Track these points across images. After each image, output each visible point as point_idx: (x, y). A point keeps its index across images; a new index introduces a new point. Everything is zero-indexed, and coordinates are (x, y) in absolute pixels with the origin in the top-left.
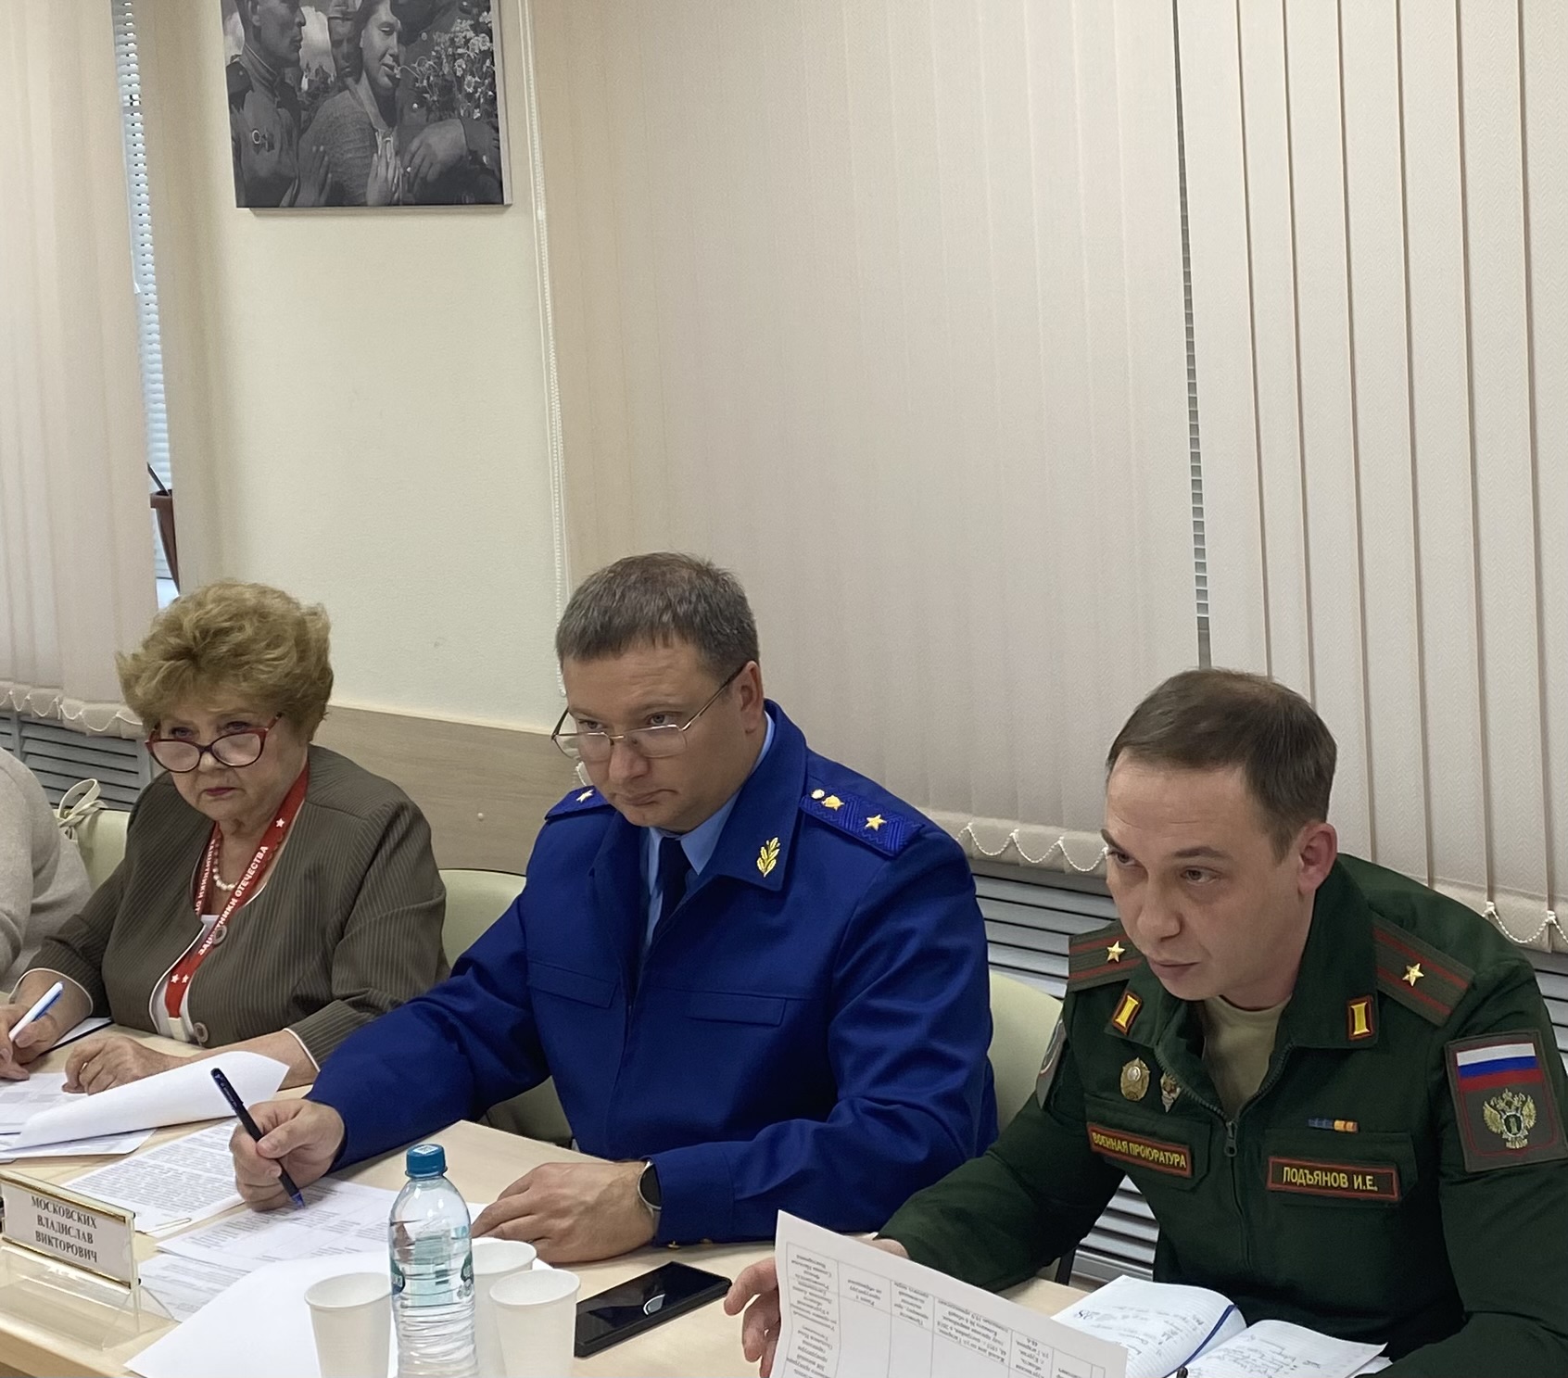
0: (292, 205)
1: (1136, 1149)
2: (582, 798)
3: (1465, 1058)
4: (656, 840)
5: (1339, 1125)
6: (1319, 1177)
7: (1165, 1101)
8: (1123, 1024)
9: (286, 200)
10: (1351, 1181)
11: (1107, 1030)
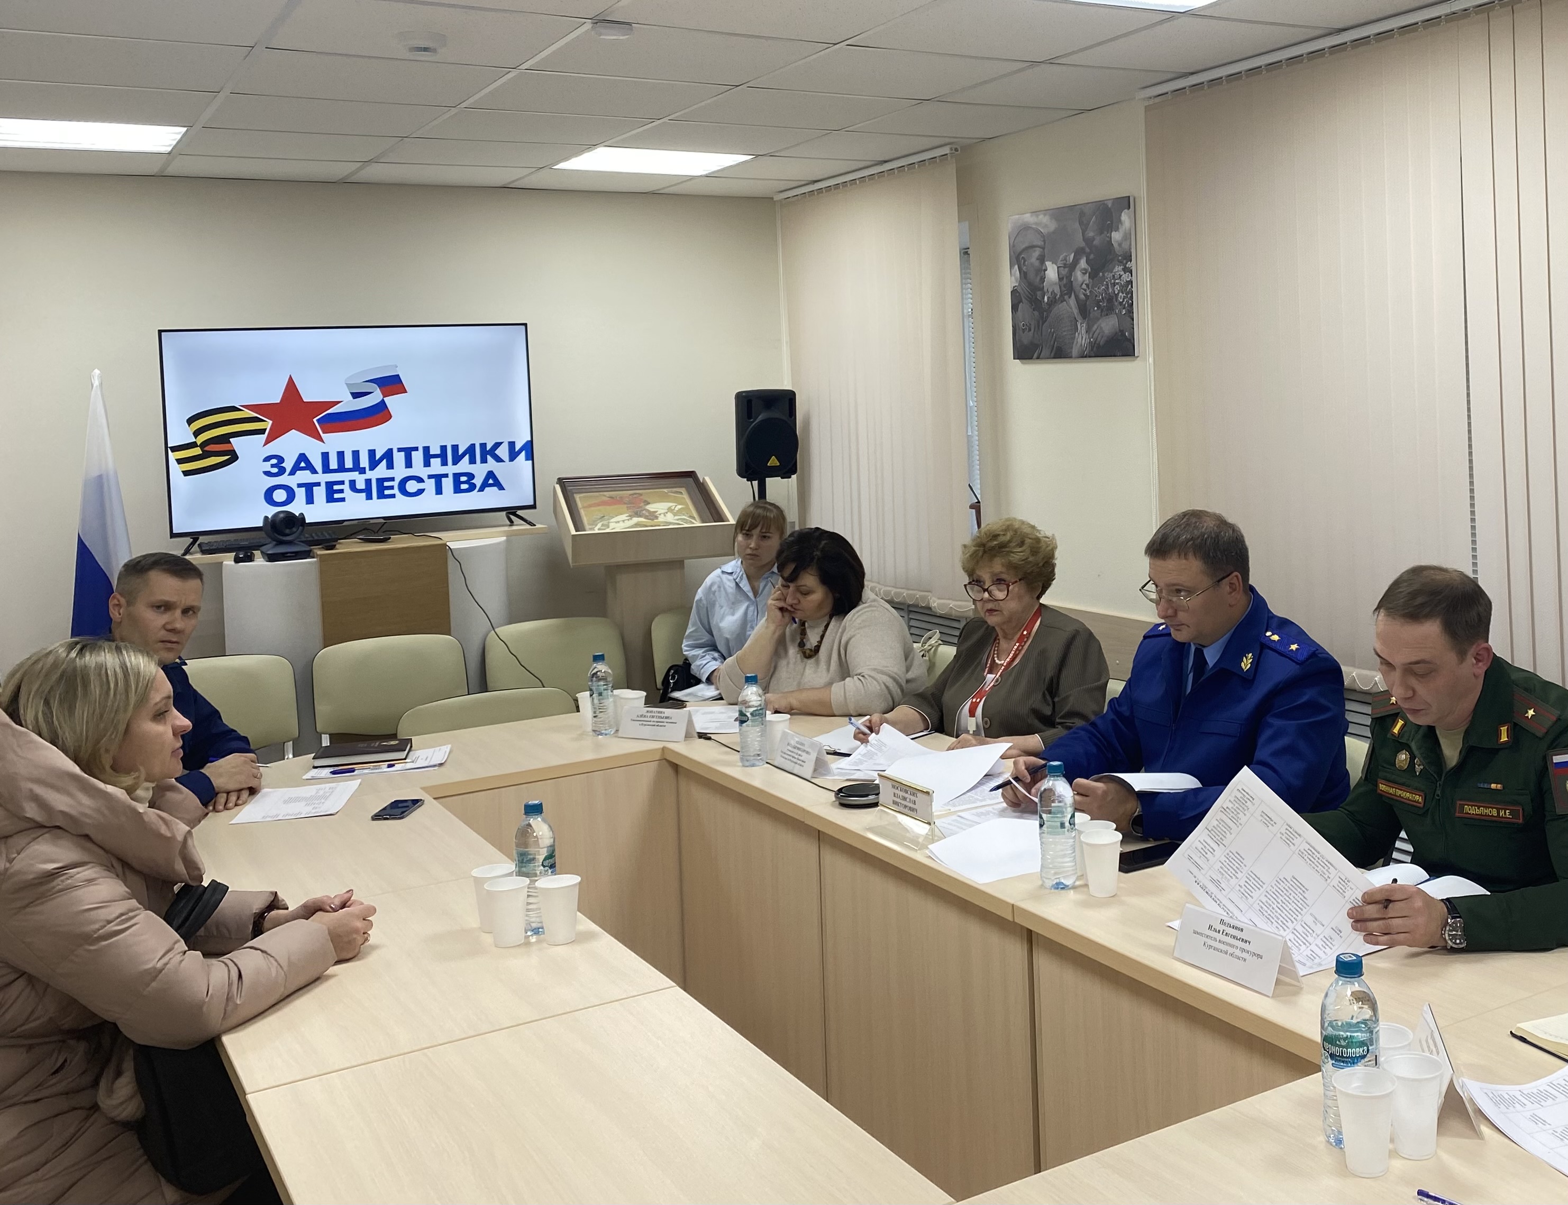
0: (1038, 358)
1: (1399, 792)
2: (1161, 628)
3: (1557, 759)
4: (1193, 648)
5: (1493, 786)
6: (1483, 811)
7: (1416, 770)
8: (1396, 732)
9: (1036, 355)
10: (1498, 813)
11: (1389, 736)
